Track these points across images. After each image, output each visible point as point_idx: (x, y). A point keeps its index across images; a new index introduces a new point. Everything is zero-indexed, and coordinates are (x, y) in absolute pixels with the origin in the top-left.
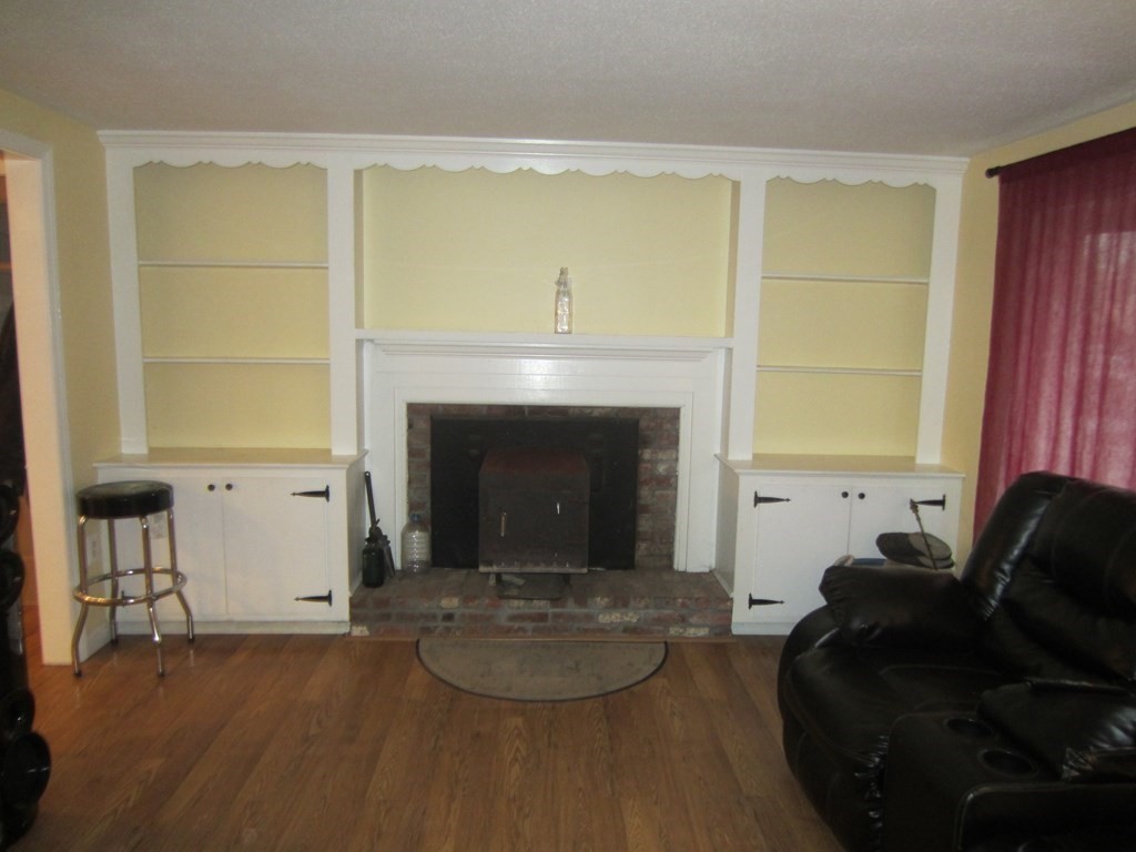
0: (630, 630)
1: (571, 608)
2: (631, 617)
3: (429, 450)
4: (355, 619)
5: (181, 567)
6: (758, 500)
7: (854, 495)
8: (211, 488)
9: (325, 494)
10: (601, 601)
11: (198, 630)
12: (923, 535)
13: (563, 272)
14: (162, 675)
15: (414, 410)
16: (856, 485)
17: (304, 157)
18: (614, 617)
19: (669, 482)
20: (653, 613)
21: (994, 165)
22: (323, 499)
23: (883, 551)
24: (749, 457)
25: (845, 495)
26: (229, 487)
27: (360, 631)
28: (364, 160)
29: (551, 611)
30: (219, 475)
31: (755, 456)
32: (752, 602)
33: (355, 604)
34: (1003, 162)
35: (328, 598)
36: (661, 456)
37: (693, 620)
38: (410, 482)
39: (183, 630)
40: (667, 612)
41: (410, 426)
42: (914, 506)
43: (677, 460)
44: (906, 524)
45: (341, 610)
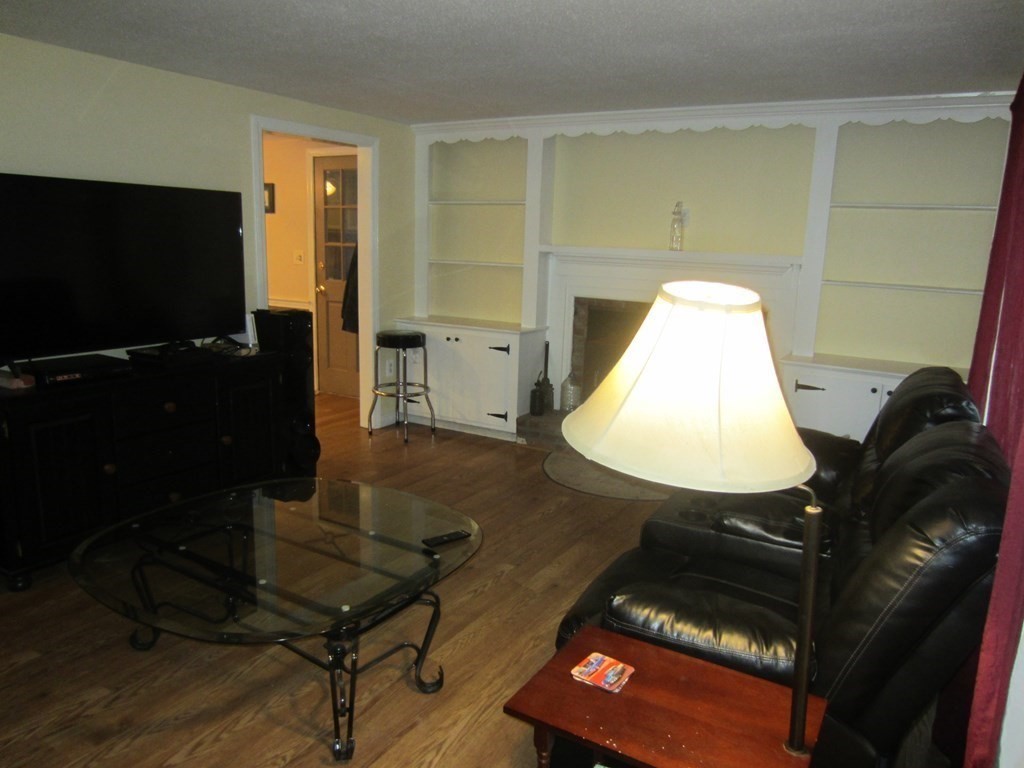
3: (586, 330)
4: (520, 433)
5: (429, 385)
6: (799, 387)
7: (883, 392)
8: (448, 339)
9: (507, 350)
11: (438, 425)
13: (678, 205)
14: (406, 441)
15: (579, 302)
16: (886, 383)
17: (515, 133)
22: (505, 353)
24: (811, 355)
25: (874, 390)
26: (457, 340)
27: (521, 441)
28: (549, 132)
30: (453, 333)
31: (815, 354)
33: (520, 422)
35: (505, 417)
38: (574, 351)
39: (428, 423)
41: (576, 313)
45: (511, 426)
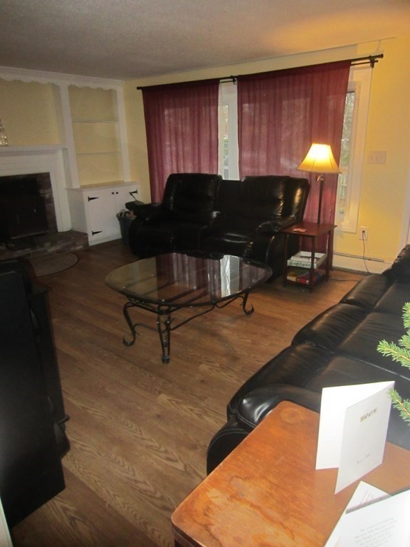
0: (58, 252)
1: (39, 249)
2: (59, 248)
6: (90, 199)
7: (115, 193)
10: (48, 244)
12: (136, 201)
16: (115, 190)
18: (53, 249)
19: (51, 200)
20: (64, 244)
21: (139, 86)
23: (127, 207)
24: (79, 187)
25: (113, 193)
29: (32, 251)
31: (81, 186)
32: (94, 233)
34: (142, 85)
36: (46, 191)
37: (78, 244)
40: (69, 243)
42: (131, 194)
43: (52, 192)
44: (131, 199)
